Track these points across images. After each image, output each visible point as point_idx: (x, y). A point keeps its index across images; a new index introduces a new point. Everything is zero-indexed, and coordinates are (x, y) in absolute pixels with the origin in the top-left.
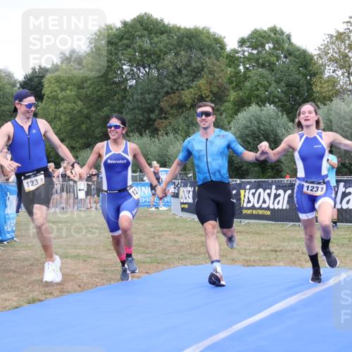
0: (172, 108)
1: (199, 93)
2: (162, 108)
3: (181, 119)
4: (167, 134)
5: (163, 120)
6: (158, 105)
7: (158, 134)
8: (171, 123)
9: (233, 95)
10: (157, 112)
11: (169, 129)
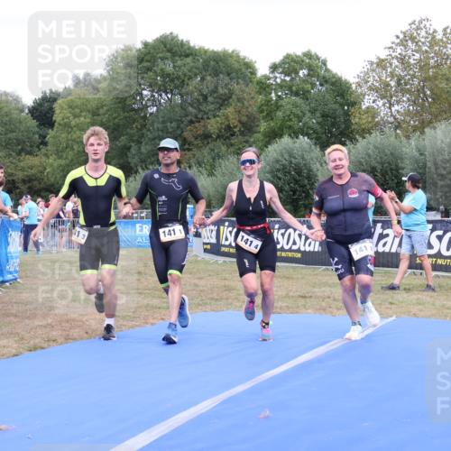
0: (196, 138)
1: (227, 123)
2: (185, 139)
3: (206, 151)
4: (190, 167)
5: (186, 152)
8: (194, 155)
9: (263, 126)
11: (193, 161)
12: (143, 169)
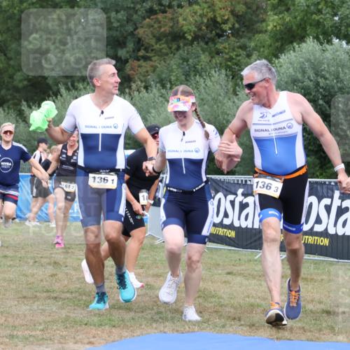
0: (158, 39)
1: (211, 15)
2: (140, 40)
3: (174, 62)
4: (146, 88)
5: (141, 62)
6: (132, 34)
7: (130, 87)
8: (154, 69)
9: (272, 21)
10: (131, 46)
11: (152, 78)
12: (68, 89)
